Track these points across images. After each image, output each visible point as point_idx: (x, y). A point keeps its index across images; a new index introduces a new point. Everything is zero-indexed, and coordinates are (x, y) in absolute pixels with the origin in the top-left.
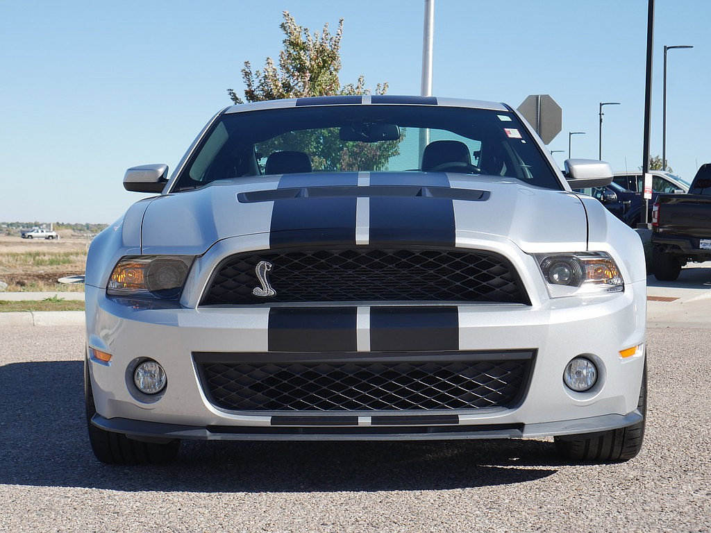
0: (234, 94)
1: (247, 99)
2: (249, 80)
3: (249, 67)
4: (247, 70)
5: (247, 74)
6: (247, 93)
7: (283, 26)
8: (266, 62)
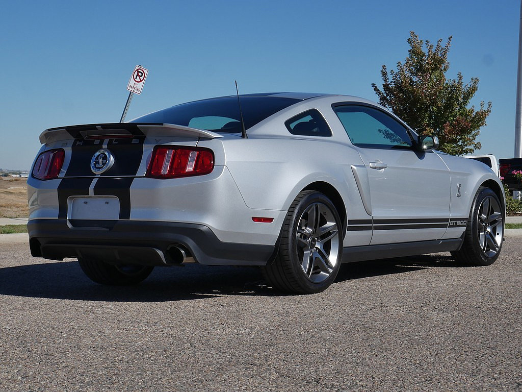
0: (376, 87)
1: (384, 90)
2: (385, 77)
3: (385, 69)
4: (384, 71)
5: (384, 74)
6: (384, 86)
7: (409, 40)
8: (397, 65)
